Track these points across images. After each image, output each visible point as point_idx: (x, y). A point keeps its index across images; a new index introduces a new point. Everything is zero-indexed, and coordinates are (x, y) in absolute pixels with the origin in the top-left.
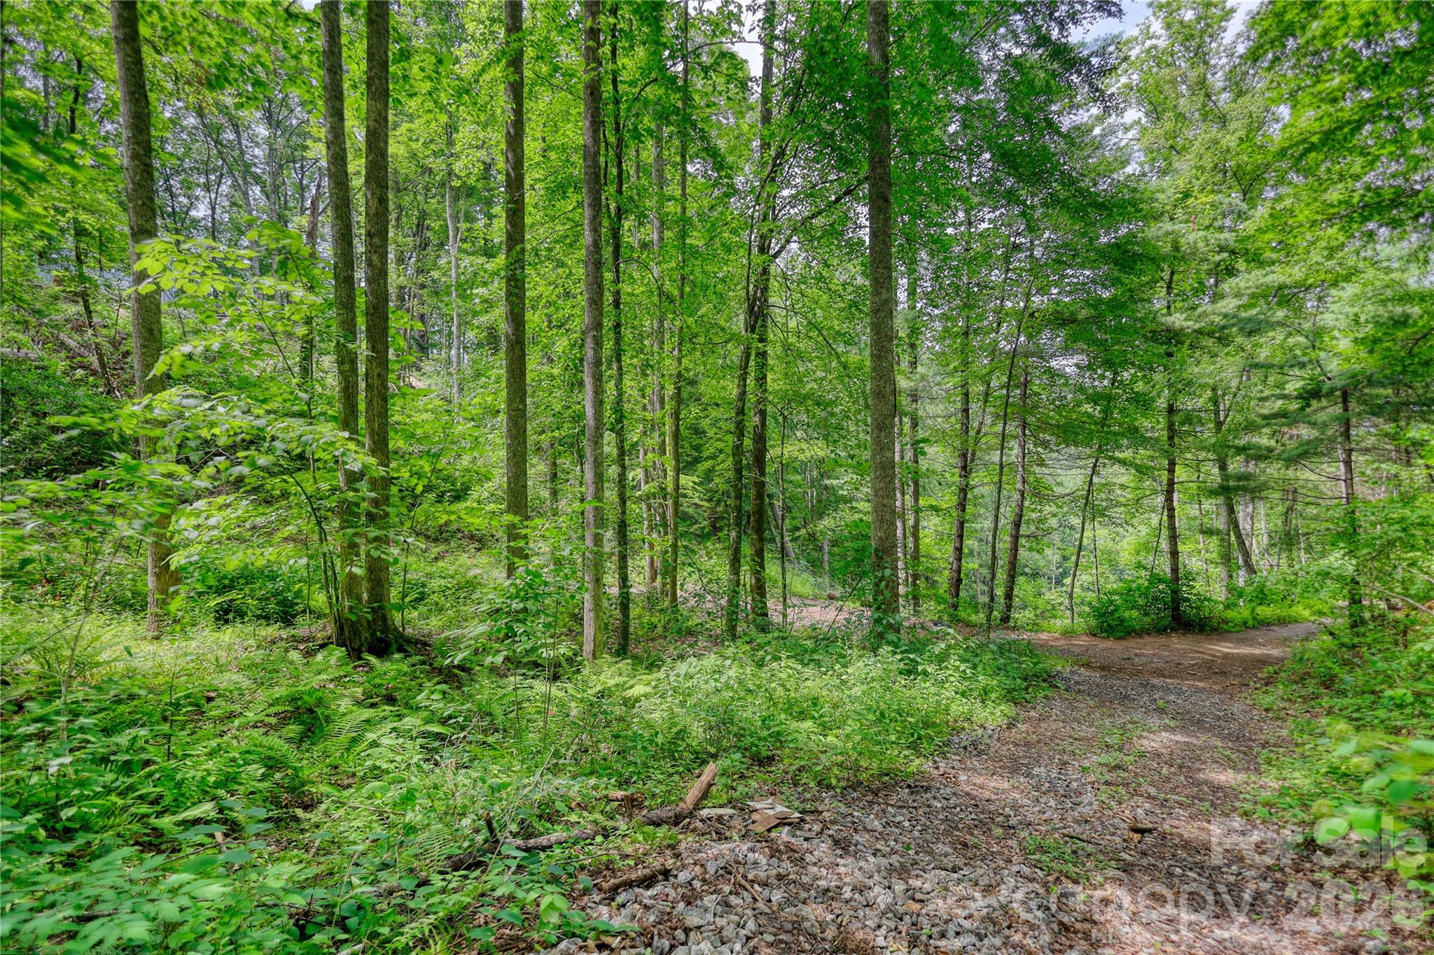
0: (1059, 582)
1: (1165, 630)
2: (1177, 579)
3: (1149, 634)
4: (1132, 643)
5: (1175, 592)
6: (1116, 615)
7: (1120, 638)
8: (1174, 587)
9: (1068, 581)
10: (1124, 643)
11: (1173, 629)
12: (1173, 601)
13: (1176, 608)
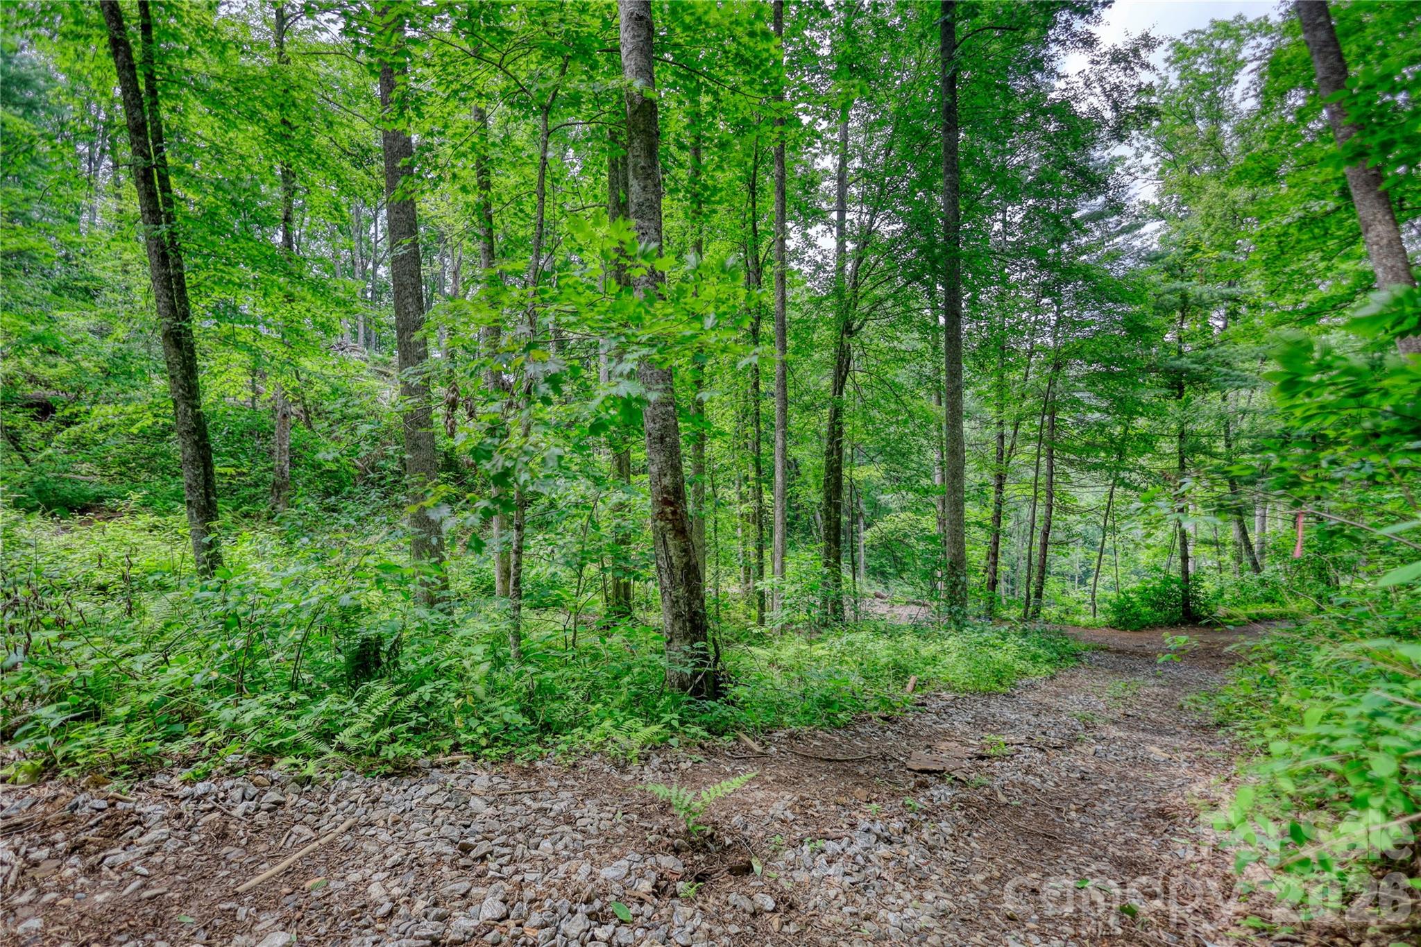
0: (1082, 582)
1: (1176, 624)
2: (1187, 580)
3: (1161, 627)
4: (1146, 635)
5: (1186, 591)
6: (1133, 611)
7: (1136, 630)
8: (1184, 586)
9: (1091, 581)
10: (1139, 634)
11: (1184, 624)
12: (1183, 598)
13: (1186, 605)
